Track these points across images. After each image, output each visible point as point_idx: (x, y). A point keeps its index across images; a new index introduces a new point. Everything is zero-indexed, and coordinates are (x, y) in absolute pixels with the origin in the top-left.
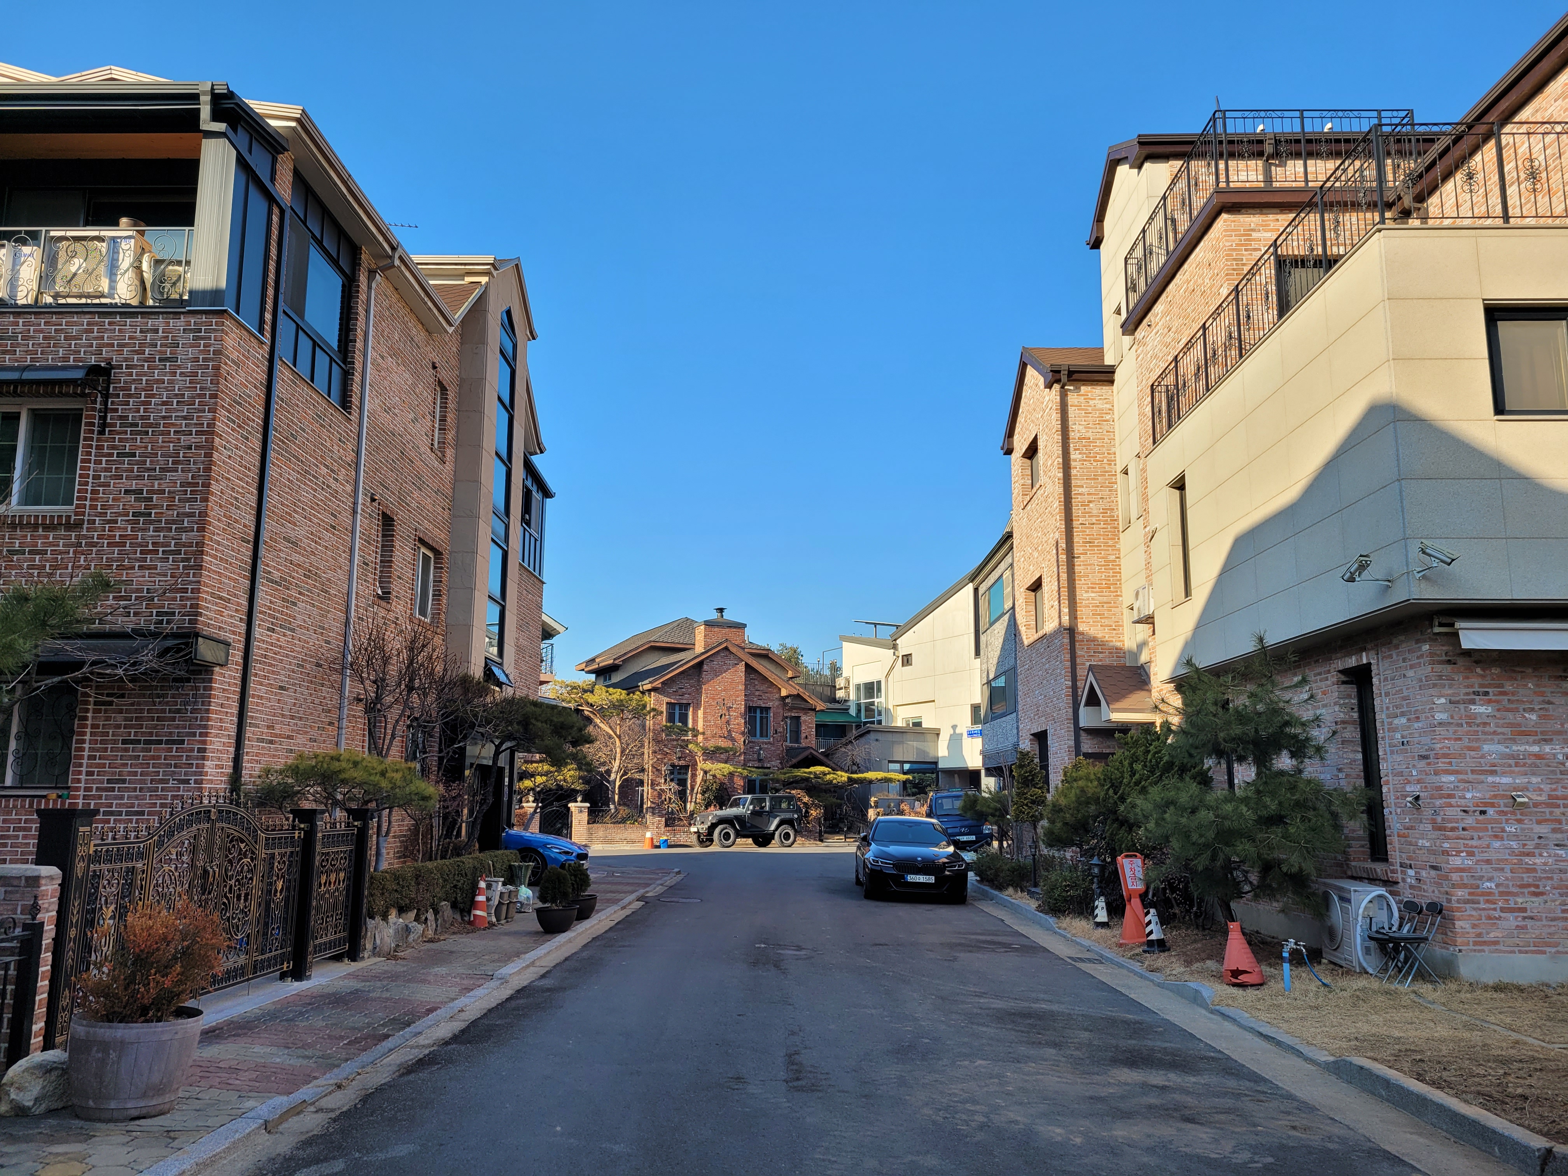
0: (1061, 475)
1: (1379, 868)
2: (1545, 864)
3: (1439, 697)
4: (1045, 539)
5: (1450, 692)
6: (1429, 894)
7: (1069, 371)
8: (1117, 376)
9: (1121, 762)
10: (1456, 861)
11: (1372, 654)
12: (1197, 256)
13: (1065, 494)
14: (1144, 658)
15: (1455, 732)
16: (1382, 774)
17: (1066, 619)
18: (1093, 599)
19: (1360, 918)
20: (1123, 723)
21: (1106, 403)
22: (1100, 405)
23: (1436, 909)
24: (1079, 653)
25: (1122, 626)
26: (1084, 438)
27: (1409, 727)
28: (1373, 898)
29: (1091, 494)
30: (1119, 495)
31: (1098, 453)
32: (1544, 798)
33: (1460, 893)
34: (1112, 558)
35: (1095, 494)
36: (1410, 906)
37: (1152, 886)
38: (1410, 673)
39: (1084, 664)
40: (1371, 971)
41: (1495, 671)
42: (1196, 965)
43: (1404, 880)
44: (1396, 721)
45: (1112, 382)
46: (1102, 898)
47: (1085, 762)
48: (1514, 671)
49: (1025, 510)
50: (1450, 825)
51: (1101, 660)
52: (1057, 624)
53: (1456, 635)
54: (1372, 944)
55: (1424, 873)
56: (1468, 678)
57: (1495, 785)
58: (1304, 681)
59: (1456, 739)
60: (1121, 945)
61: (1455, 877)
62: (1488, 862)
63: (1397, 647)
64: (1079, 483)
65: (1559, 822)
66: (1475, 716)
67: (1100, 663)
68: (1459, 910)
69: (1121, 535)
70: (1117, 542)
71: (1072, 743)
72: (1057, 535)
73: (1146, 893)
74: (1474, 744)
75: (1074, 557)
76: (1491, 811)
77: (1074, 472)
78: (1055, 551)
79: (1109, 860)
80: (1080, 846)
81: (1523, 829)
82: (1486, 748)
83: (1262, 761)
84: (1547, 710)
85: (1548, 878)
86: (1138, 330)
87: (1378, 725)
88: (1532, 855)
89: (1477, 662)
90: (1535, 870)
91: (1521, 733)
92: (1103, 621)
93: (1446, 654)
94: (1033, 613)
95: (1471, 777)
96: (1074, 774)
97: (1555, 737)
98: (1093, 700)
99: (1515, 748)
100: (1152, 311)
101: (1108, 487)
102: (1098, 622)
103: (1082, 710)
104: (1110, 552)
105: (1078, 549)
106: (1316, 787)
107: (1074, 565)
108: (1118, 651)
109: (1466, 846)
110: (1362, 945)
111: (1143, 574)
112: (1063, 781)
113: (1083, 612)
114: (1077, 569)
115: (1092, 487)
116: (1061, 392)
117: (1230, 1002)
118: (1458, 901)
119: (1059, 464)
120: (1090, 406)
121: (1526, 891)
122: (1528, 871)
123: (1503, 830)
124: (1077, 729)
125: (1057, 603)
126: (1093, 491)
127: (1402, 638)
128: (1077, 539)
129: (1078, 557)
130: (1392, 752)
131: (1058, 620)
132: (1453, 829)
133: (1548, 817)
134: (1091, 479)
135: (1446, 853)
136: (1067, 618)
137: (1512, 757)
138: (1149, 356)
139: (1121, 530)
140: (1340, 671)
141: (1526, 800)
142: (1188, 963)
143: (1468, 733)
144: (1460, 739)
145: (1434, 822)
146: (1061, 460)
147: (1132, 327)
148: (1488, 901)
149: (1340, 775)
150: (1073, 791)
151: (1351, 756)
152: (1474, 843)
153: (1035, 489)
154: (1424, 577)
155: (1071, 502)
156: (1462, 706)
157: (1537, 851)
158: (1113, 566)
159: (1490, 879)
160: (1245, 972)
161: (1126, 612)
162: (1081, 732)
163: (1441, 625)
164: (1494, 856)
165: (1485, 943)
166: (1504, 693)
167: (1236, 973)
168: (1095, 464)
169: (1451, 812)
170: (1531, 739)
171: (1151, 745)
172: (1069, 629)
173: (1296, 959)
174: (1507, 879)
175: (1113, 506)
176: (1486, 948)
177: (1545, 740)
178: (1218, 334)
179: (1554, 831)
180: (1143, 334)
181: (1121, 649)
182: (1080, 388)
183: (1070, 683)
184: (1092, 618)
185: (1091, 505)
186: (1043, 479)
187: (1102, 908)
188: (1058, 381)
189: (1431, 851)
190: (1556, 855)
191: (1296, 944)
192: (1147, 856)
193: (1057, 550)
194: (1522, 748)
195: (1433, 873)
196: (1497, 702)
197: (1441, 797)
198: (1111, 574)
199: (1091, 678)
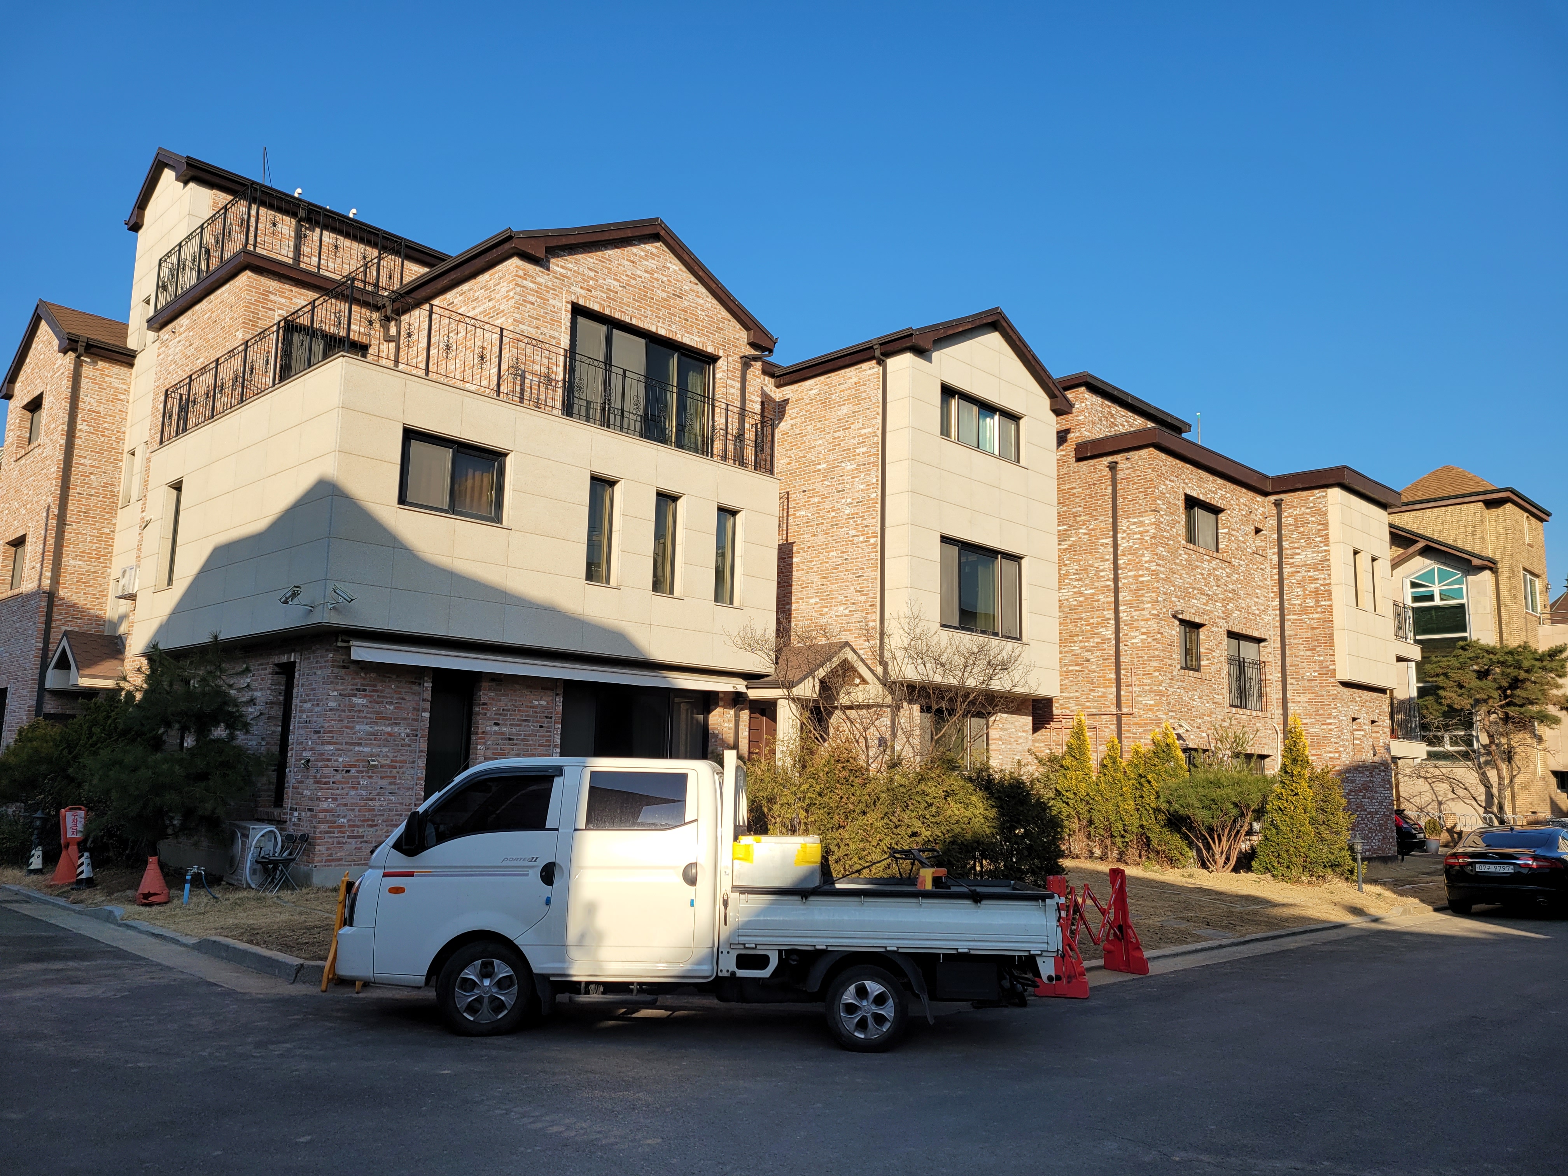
0: (63, 442)
1: (276, 811)
2: (381, 806)
3: (333, 691)
4: (36, 499)
5: (341, 688)
6: (305, 828)
7: (87, 344)
8: (137, 361)
9: (81, 726)
10: (324, 805)
11: (298, 655)
12: (223, 293)
13: (65, 461)
14: (122, 630)
15: (340, 715)
16: (290, 742)
17: (46, 583)
18: (80, 567)
19: (252, 848)
20: (91, 689)
21: (123, 383)
22: (116, 383)
23: (305, 838)
24: (56, 616)
25: (107, 596)
26: (94, 412)
27: (312, 710)
28: (265, 833)
29: (93, 467)
30: (123, 473)
31: (107, 429)
32: (388, 762)
33: (323, 827)
34: (107, 530)
35: (97, 467)
36: (289, 838)
37: (92, 836)
38: (319, 672)
39: (60, 628)
40: (253, 886)
41: (373, 675)
42: (116, 895)
43: (290, 819)
44: (305, 705)
45: (131, 365)
46: (40, 848)
47: (43, 723)
48: (384, 676)
49: (18, 463)
50: (324, 780)
51: (78, 626)
52: (36, 586)
53: (349, 648)
54: (259, 866)
55: (303, 814)
56: (354, 679)
57: (359, 753)
58: (247, 670)
59: (340, 721)
60: (51, 886)
61: (321, 816)
62: (345, 805)
63: (314, 652)
64: (82, 453)
65: (395, 777)
66: (354, 705)
67: (77, 629)
68: (320, 838)
69: (119, 511)
70: (114, 517)
71: (34, 703)
72: (50, 500)
73: (85, 840)
74: (350, 725)
75: (65, 524)
76: (353, 770)
77: (78, 442)
78: (45, 514)
79: (52, 813)
80: (25, 802)
81: (371, 783)
82: (358, 727)
83: (202, 731)
84: (400, 704)
85: (381, 815)
86: (163, 331)
87: (293, 707)
88: (374, 799)
89: (362, 668)
90: (374, 810)
91: (382, 718)
92: (87, 589)
93: (343, 662)
94: (11, 568)
95: (344, 747)
96: (29, 735)
97: (402, 722)
98: (63, 664)
99: (376, 728)
100: (178, 320)
101: (112, 463)
102: (82, 589)
103: (50, 673)
104: (105, 525)
105: (70, 517)
106: (240, 752)
107: (64, 532)
108: (99, 620)
109: (333, 794)
110: (250, 867)
111: (134, 553)
112: (16, 740)
113: (66, 578)
114: (67, 535)
115: (96, 460)
116: (75, 361)
117: (136, 917)
118: (321, 832)
119: (62, 430)
120: (105, 382)
121: (366, 824)
122: (370, 810)
123: (359, 783)
124: (42, 690)
125: (39, 565)
126: (96, 464)
127: (318, 646)
128: (72, 507)
129: (70, 525)
130: (299, 728)
131: (37, 582)
132: (326, 783)
133: (388, 774)
134: (95, 452)
135: (318, 799)
136: (49, 582)
137: (373, 734)
138: (169, 358)
139: (120, 506)
140: (275, 665)
141: (376, 763)
142: (110, 894)
143: (348, 717)
144: (342, 721)
145: (315, 777)
146: (65, 427)
147: (156, 326)
148: (340, 832)
149: (263, 743)
150: (26, 750)
151: (273, 728)
152: (338, 792)
153: (32, 446)
154: (334, 607)
155: (70, 470)
156: (347, 698)
157: (377, 797)
158: (106, 540)
159: (344, 817)
160: (155, 894)
161: (112, 583)
162: (46, 693)
163: (342, 641)
164: (349, 800)
165: (333, 860)
166: (376, 691)
167: (147, 896)
168: (102, 438)
169: (326, 771)
170: (387, 722)
171: (113, 711)
172: (48, 593)
173: (197, 882)
174: (355, 816)
175: (115, 482)
176: (333, 864)
177: (396, 724)
178: (227, 372)
179: (391, 784)
180: (167, 336)
181: (101, 617)
182: (96, 363)
183: (41, 645)
184: (75, 585)
185: (92, 477)
186: (42, 439)
187: (38, 857)
188: (74, 350)
189: (311, 799)
190: (390, 800)
191: (198, 869)
192: (90, 809)
193: (48, 513)
194: (381, 729)
195: (309, 813)
196: (371, 696)
197: (323, 760)
198: (103, 546)
199: (65, 642)
